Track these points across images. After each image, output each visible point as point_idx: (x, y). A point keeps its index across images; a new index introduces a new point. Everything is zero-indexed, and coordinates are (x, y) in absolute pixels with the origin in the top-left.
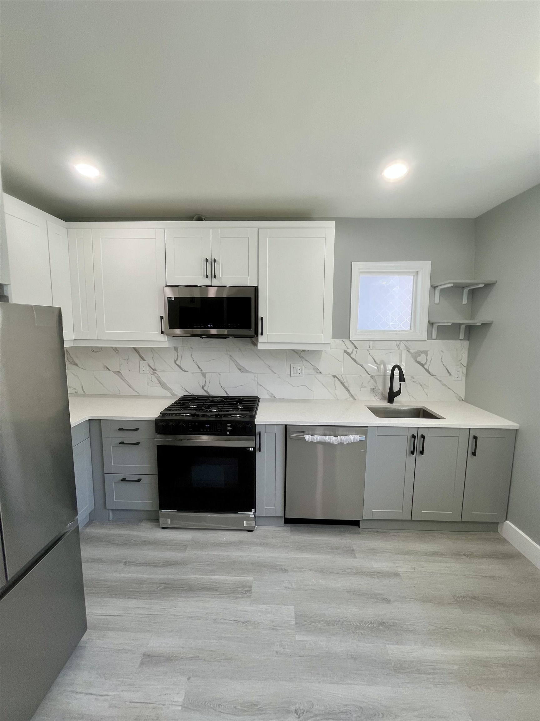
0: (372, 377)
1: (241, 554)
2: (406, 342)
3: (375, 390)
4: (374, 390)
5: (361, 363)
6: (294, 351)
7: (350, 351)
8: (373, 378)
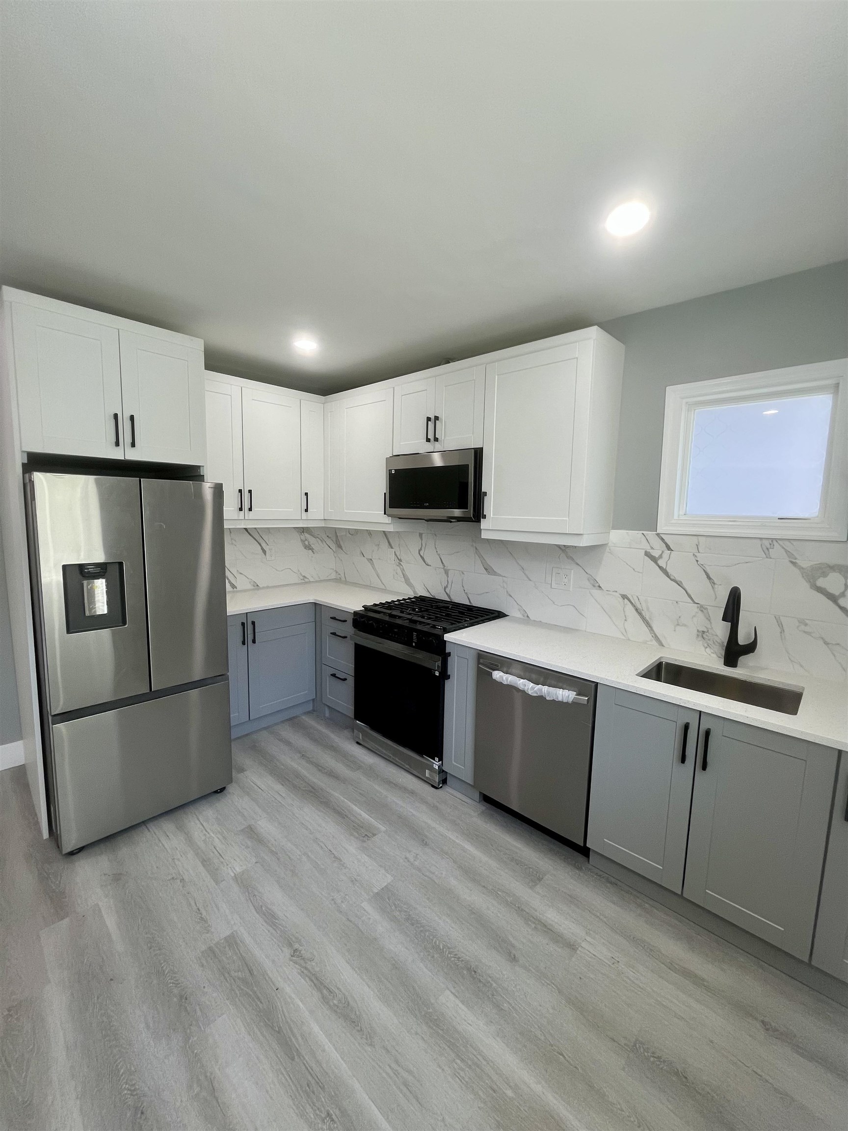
0: (702, 608)
1: (400, 802)
2: (787, 543)
3: (707, 635)
4: (704, 636)
5: (678, 579)
6: (558, 546)
7: (656, 554)
8: (702, 611)
